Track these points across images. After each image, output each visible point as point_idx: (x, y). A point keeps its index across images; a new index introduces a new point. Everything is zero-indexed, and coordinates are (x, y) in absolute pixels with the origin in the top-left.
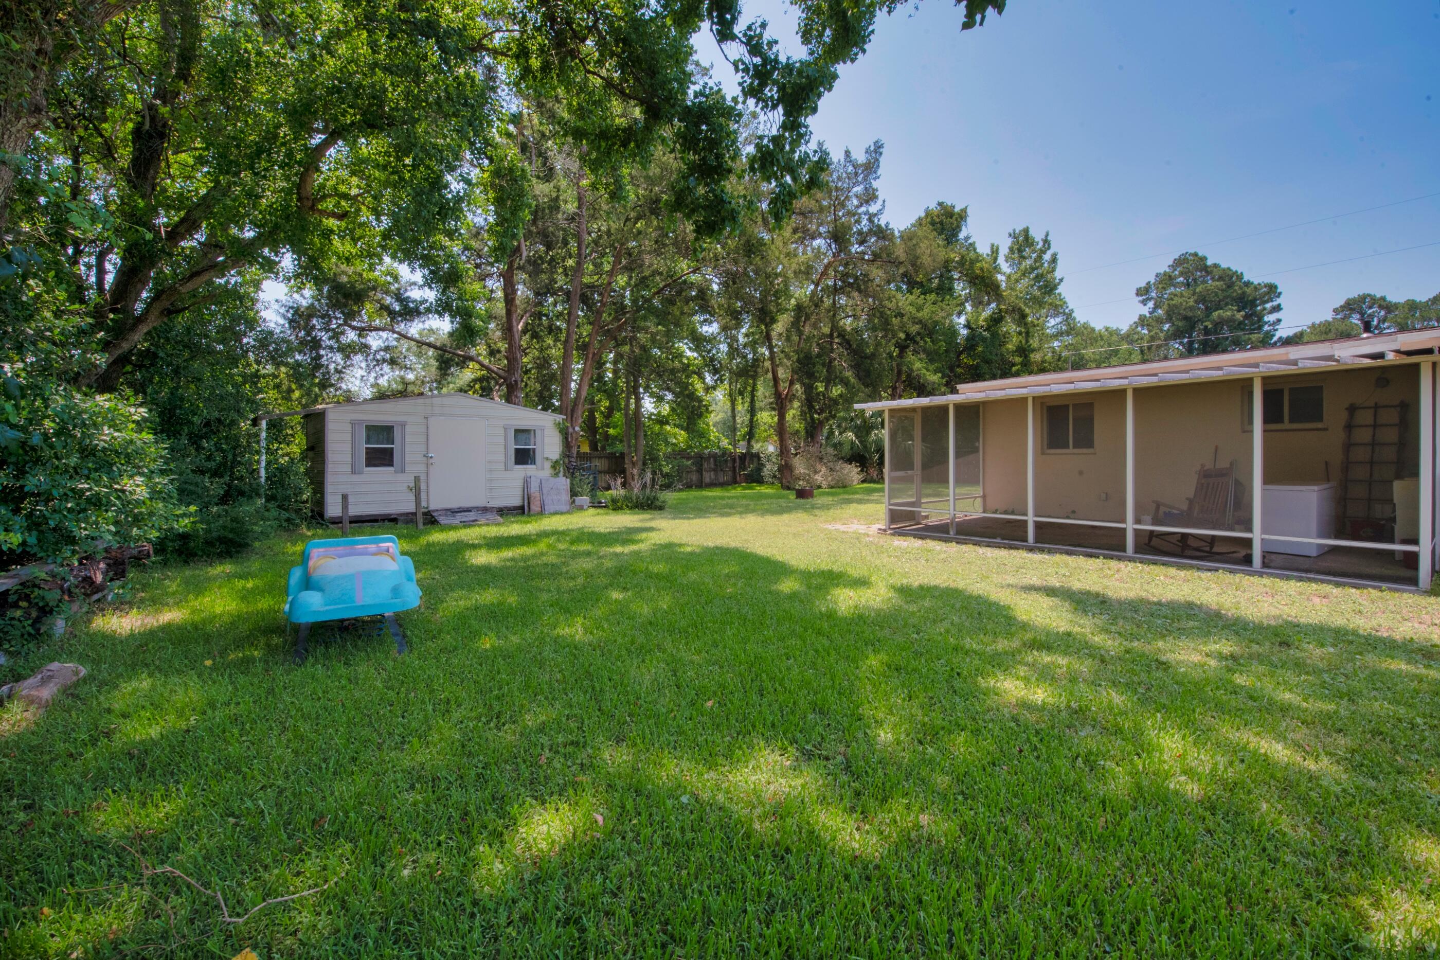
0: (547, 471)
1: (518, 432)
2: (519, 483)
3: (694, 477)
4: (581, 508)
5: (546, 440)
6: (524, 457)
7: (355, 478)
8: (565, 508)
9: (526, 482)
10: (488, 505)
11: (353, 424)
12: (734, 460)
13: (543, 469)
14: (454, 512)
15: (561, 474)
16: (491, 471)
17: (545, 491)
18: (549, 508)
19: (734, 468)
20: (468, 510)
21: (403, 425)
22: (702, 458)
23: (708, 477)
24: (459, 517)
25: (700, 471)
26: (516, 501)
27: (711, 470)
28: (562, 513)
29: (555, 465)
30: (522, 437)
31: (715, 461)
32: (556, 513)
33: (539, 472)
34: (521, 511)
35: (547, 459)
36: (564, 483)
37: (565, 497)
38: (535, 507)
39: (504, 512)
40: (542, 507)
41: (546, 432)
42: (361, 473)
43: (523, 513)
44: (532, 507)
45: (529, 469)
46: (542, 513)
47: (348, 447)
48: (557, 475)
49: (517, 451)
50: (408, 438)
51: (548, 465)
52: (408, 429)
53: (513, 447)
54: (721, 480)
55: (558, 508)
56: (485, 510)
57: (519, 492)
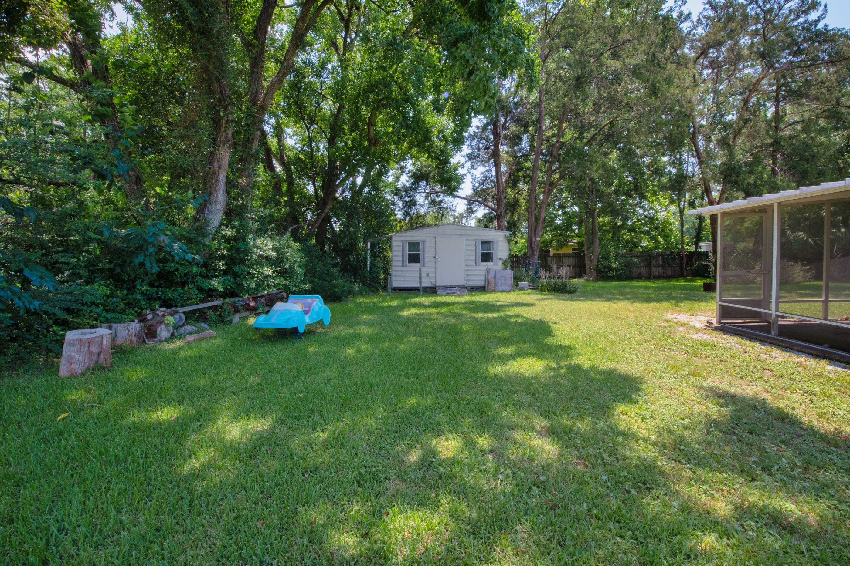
0: (500, 266)
1: (483, 243)
2: (484, 273)
3: (644, 270)
4: (522, 289)
5: (500, 248)
6: (486, 257)
7: (404, 269)
8: (508, 288)
9: (487, 272)
10: (466, 285)
11: (403, 242)
12: (681, 258)
13: (497, 265)
14: (446, 287)
15: (509, 267)
16: (467, 265)
17: (497, 278)
18: (499, 288)
19: (682, 265)
20: (454, 287)
21: (424, 242)
22: (651, 257)
23: (656, 271)
24: (448, 291)
25: (649, 266)
26: (481, 283)
27: (659, 266)
28: (507, 292)
29: (505, 263)
30: (486, 246)
31: (663, 259)
32: (502, 291)
33: (495, 266)
34: (483, 289)
35: (500, 259)
36: (510, 273)
37: (510, 281)
38: (491, 287)
39: (473, 289)
40: (495, 287)
41: (500, 243)
42: (406, 266)
43: (485, 290)
44: (490, 287)
45: (490, 265)
46: (494, 291)
47: (401, 254)
48: (506, 268)
49: (483, 255)
50: (427, 248)
51: (500, 262)
52: (427, 243)
53: (480, 252)
54: (669, 273)
55: (504, 288)
56: (463, 287)
57: (483, 278)
